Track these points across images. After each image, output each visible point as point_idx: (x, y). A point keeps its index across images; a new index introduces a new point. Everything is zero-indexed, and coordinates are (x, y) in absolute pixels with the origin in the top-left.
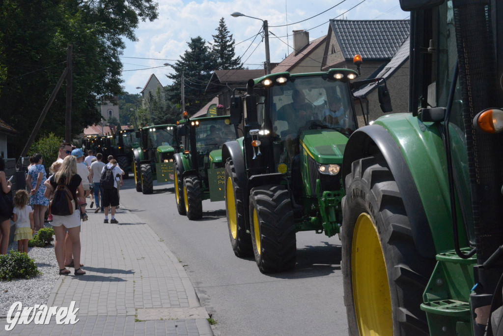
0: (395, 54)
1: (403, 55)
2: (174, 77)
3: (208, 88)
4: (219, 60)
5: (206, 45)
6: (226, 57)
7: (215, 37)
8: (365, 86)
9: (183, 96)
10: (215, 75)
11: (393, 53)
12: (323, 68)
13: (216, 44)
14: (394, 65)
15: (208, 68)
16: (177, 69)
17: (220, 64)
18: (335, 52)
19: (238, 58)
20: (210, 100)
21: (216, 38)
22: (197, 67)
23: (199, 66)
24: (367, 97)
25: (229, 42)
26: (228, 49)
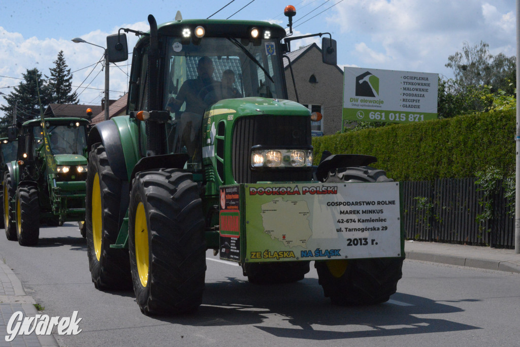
2: (6, 109)
4: (55, 95)
5: (43, 78)
6: (61, 92)
7: (53, 70)
10: (49, 109)
13: (53, 77)
15: (42, 102)
16: (9, 101)
17: (56, 99)
19: (74, 94)
21: (53, 72)
22: (31, 101)
23: (34, 100)
25: (67, 76)
26: (65, 84)
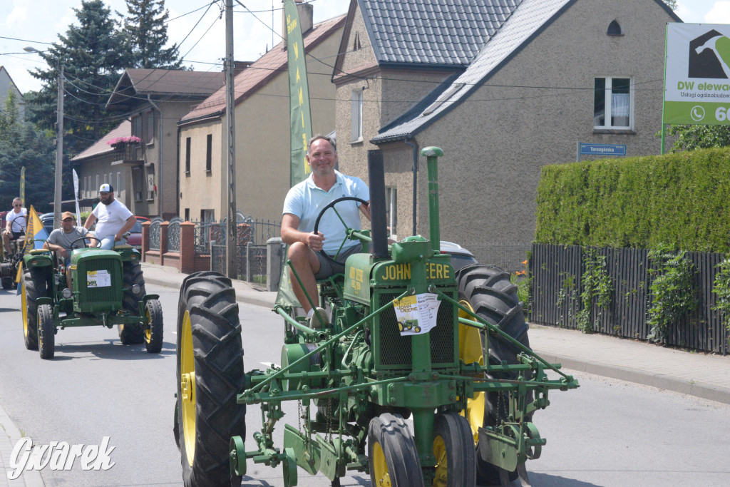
0: (475, 57)
1: (491, 60)
2: (44, 76)
3: (111, 102)
4: (136, 49)
5: (112, 16)
6: (149, 44)
8: (414, 117)
9: (61, 114)
10: (126, 78)
11: (472, 55)
12: (335, 77)
13: (132, 16)
14: (471, 77)
15: (113, 62)
16: (50, 61)
17: (139, 57)
18: (360, 47)
19: (174, 47)
20: (114, 126)
22: (92, 60)
23: (97, 59)
24: (416, 137)
25: (158, 13)
26: (154, 28)
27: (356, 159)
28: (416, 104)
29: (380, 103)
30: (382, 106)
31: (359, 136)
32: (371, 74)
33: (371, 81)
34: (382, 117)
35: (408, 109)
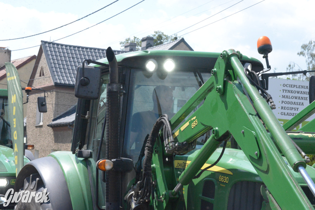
18: (43, 75)
27: (38, 134)
28: (73, 106)
29: (54, 105)
30: (55, 106)
31: (40, 122)
32: (50, 89)
33: (49, 93)
34: (55, 113)
35: (69, 109)
